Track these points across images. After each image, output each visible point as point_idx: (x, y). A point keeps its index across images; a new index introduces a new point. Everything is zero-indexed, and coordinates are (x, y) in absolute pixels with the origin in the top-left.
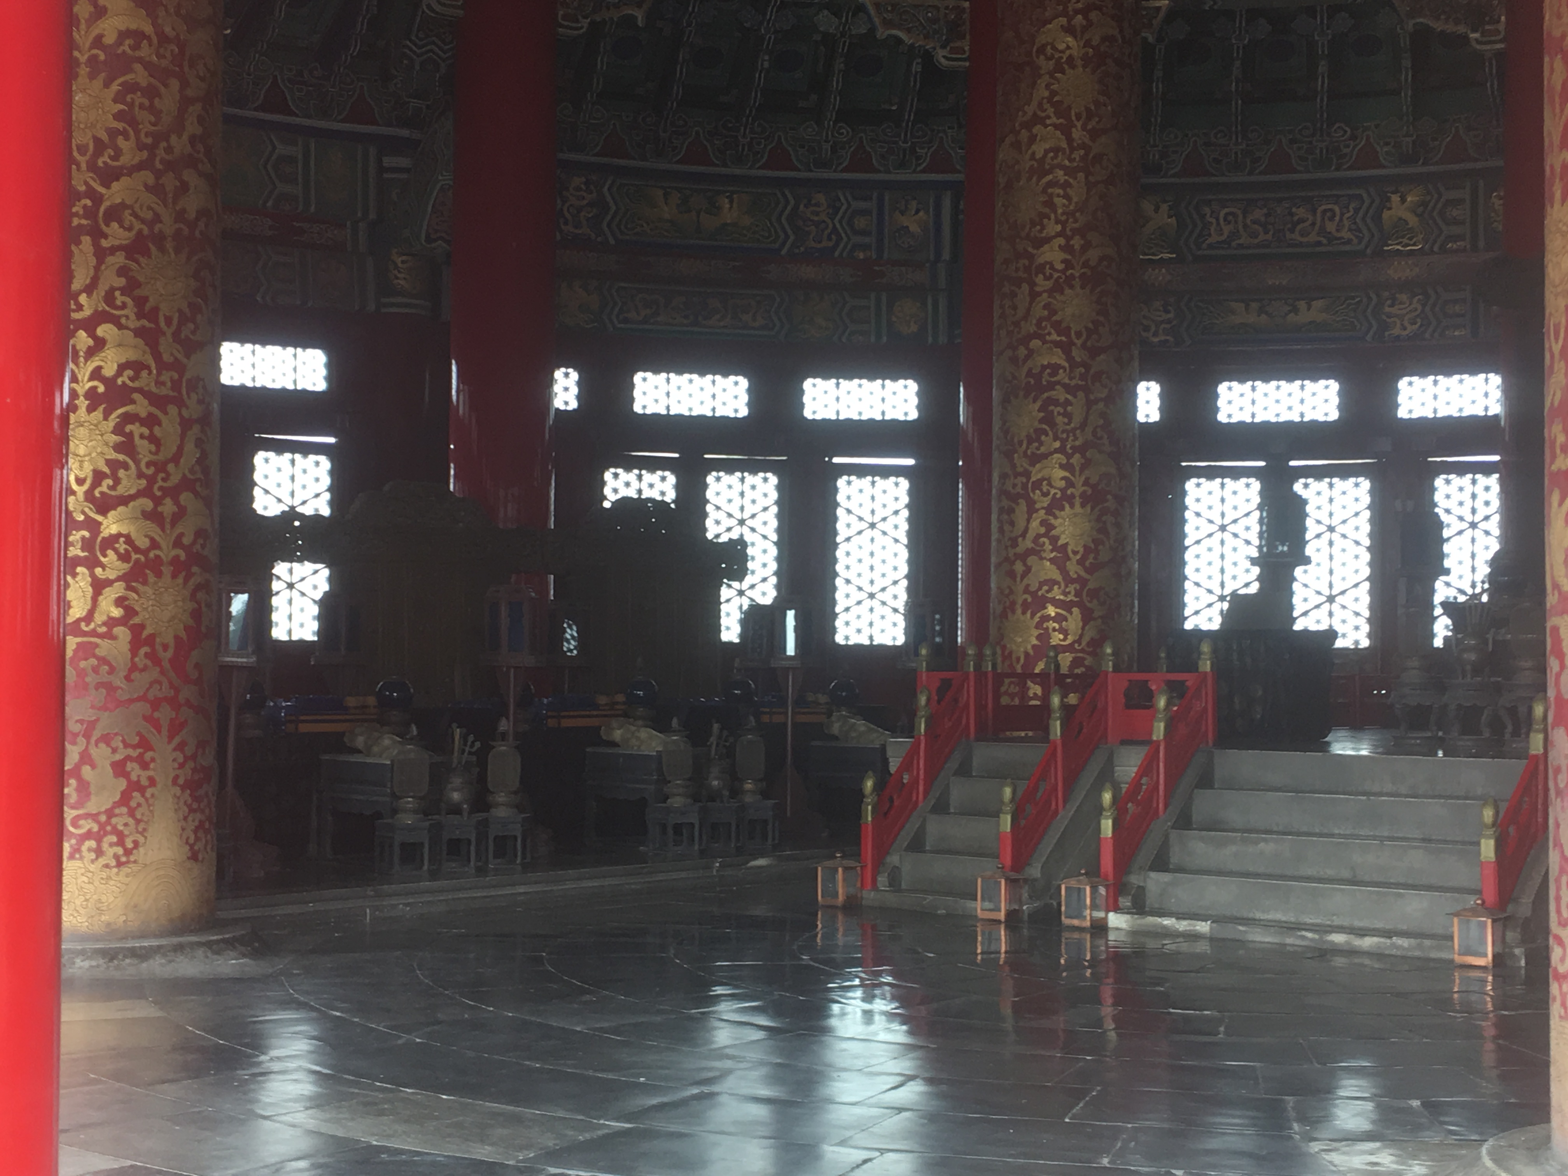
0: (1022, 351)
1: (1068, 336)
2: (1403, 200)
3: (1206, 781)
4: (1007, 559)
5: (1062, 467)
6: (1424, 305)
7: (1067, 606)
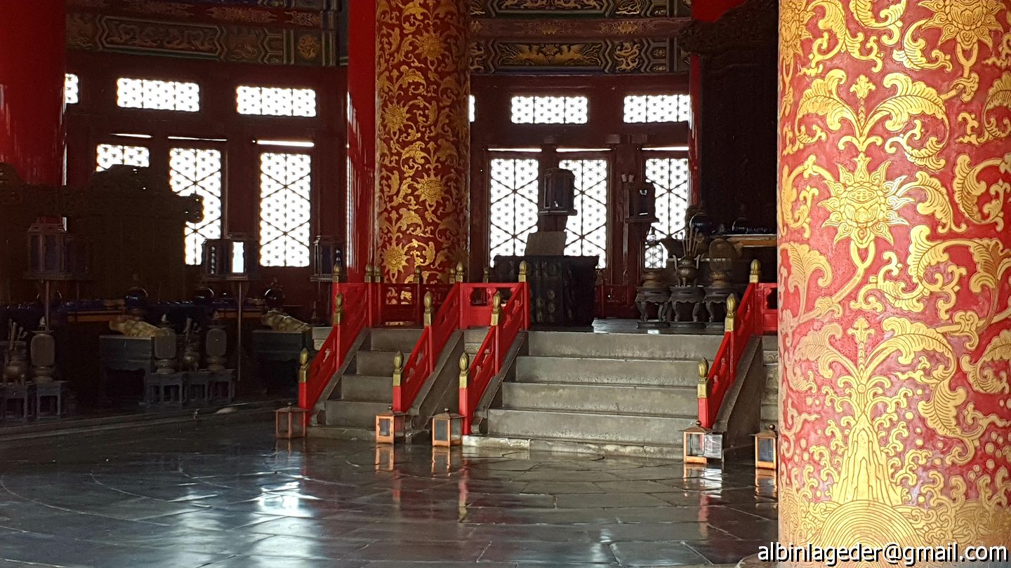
0: (395, 73)
1: (426, 64)
3: (524, 352)
4: (386, 210)
5: (422, 150)
6: (640, 51)
7: (426, 241)
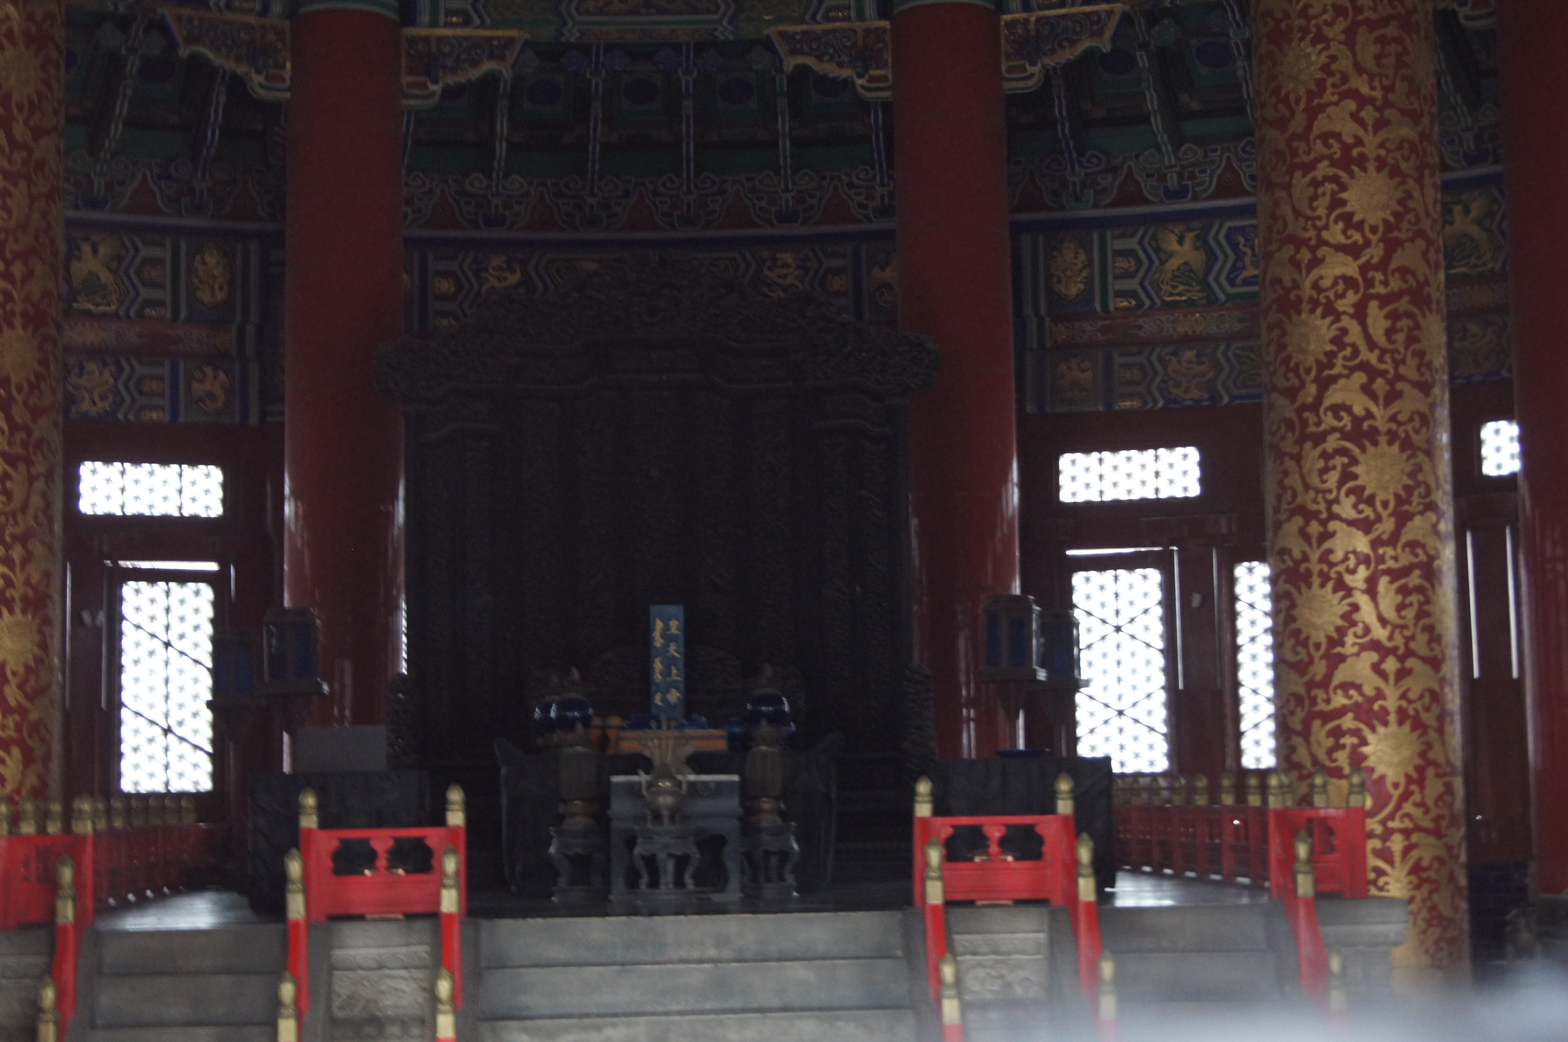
2: (95, 251)
